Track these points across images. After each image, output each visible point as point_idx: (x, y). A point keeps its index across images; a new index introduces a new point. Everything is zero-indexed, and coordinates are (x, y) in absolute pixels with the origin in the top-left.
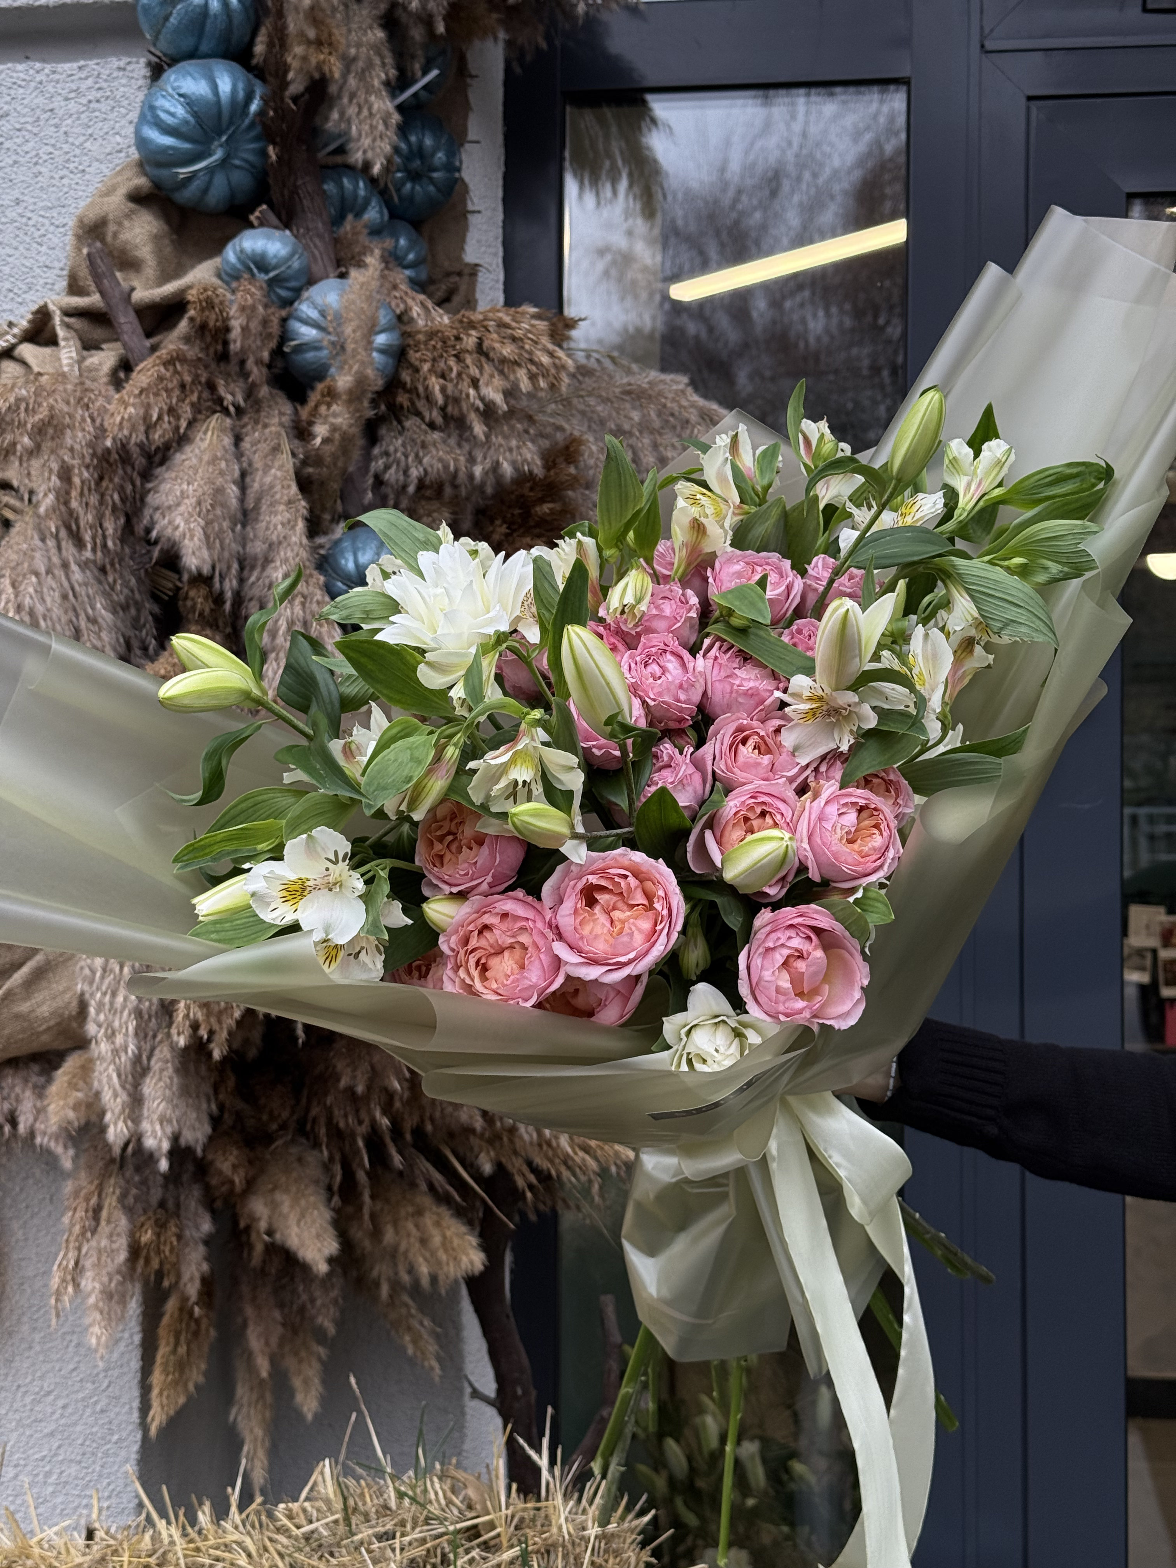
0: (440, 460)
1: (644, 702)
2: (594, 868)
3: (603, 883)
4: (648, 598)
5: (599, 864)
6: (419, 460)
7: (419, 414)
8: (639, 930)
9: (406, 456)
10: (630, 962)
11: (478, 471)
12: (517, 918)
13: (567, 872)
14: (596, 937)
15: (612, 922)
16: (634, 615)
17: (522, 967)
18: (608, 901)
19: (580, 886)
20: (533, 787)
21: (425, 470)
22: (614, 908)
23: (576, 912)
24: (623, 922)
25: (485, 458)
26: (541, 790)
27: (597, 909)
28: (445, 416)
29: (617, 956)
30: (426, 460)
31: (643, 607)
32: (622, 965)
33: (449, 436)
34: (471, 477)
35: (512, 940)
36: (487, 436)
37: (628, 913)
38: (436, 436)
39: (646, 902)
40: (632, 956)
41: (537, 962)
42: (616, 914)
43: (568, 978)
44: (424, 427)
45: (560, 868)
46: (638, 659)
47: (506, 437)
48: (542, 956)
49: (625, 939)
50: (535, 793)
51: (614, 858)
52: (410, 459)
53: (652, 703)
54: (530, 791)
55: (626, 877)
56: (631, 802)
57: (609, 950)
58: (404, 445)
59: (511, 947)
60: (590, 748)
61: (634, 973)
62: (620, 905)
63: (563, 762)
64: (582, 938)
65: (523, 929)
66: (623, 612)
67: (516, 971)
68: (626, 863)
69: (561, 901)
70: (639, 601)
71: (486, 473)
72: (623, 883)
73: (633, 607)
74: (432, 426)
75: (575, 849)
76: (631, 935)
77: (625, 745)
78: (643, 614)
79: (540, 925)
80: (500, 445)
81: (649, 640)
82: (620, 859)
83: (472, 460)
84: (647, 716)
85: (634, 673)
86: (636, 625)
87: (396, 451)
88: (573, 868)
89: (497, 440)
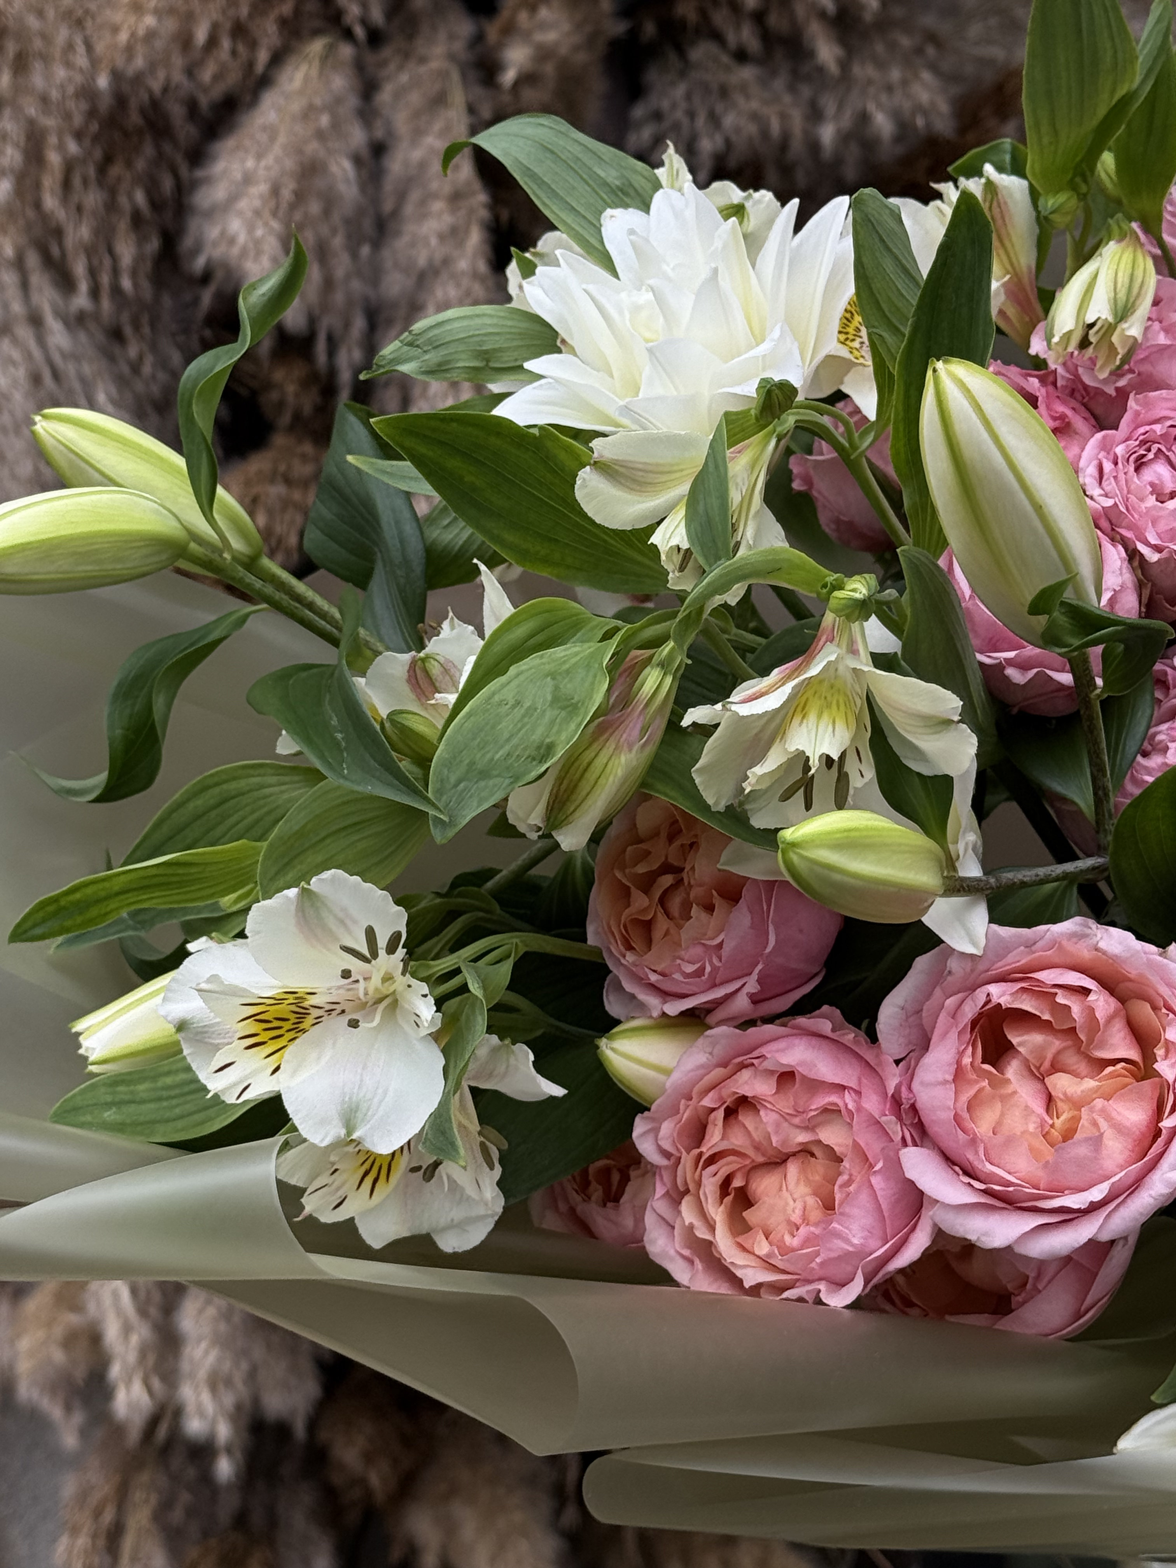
0: (755, 117)
1: (1133, 555)
2: (1002, 966)
3: (1027, 1005)
4: (1144, 307)
5: (1017, 959)
6: (714, 120)
7: (717, 37)
8: (1119, 1129)
9: (691, 115)
10: (1094, 1208)
11: (827, 134)
12: (816, 1086)
13: (939, 975)
14: (1010, 1141)
15: (1050, 1100)
16: (1112, 351)
17: (829, 1206)
18: (1040, 1051)
19: (970, 1010)
20: (852, 767)
21: (728, 142)
22: (1055, 1068)
23: (959, 1075)
24: (1077, 1104)
25: (840, 107)
26: (870, 774)
27: (1013, 1070)
28: (767, 37)
29: (1061, 1191)
30: (729, 120)
31: (1133, 329)
32: (1069, 1216)
33: (774, 73)
34: (814, 146)
35: (802, 1137)
36: (845, 65)
37: (1090, 1084)
38: (747, 73)
39: (1133, 1054)
40: (1097, 1194)
41: (864, 1197)
42: (1061, 1083)
43: (939, 1234)
44: (725, 59)
45: (922, 963)
46: (1120, 450)
47: (881, 65)
48: (877, 1181)
49: (1079, 1150)
50: (856, 782)
51: (1055, 944)
52: (701, 121)
53: (1153, 557)
54: (843, 779)
55: (1086, 992)
56: (1100, 797)
57: (1042, 1176)
58: (688, 97)
59: (806, 1152)
60: (999, 667)
61: (1105, 1237)
62: (1071, 1059)
63: (924, 707)
64: (974, 1141)
65: (831, 1112)
66: (1084, 343)
67: (816, 1214)
68: (1083, 952)
69: (924, 1044)
70: (1123, 313)
71: (844, 138)
72: (1076, 1010)
73: (1110, 328)
74: (741, 56)
75: (959, 917)
76: (1097, 1141)
77: (1085, 660)
78: (1134, 346)
79: (872, 1103)
80: (870, 82)
81: (1147, 405)
82: (1069, 946)
83: (815, 115)
84: (1140, 586)
85: (1110, 485)
86: (1117, 373)
87: (674, 106)
88: (953, 964)
89: (863, 71)
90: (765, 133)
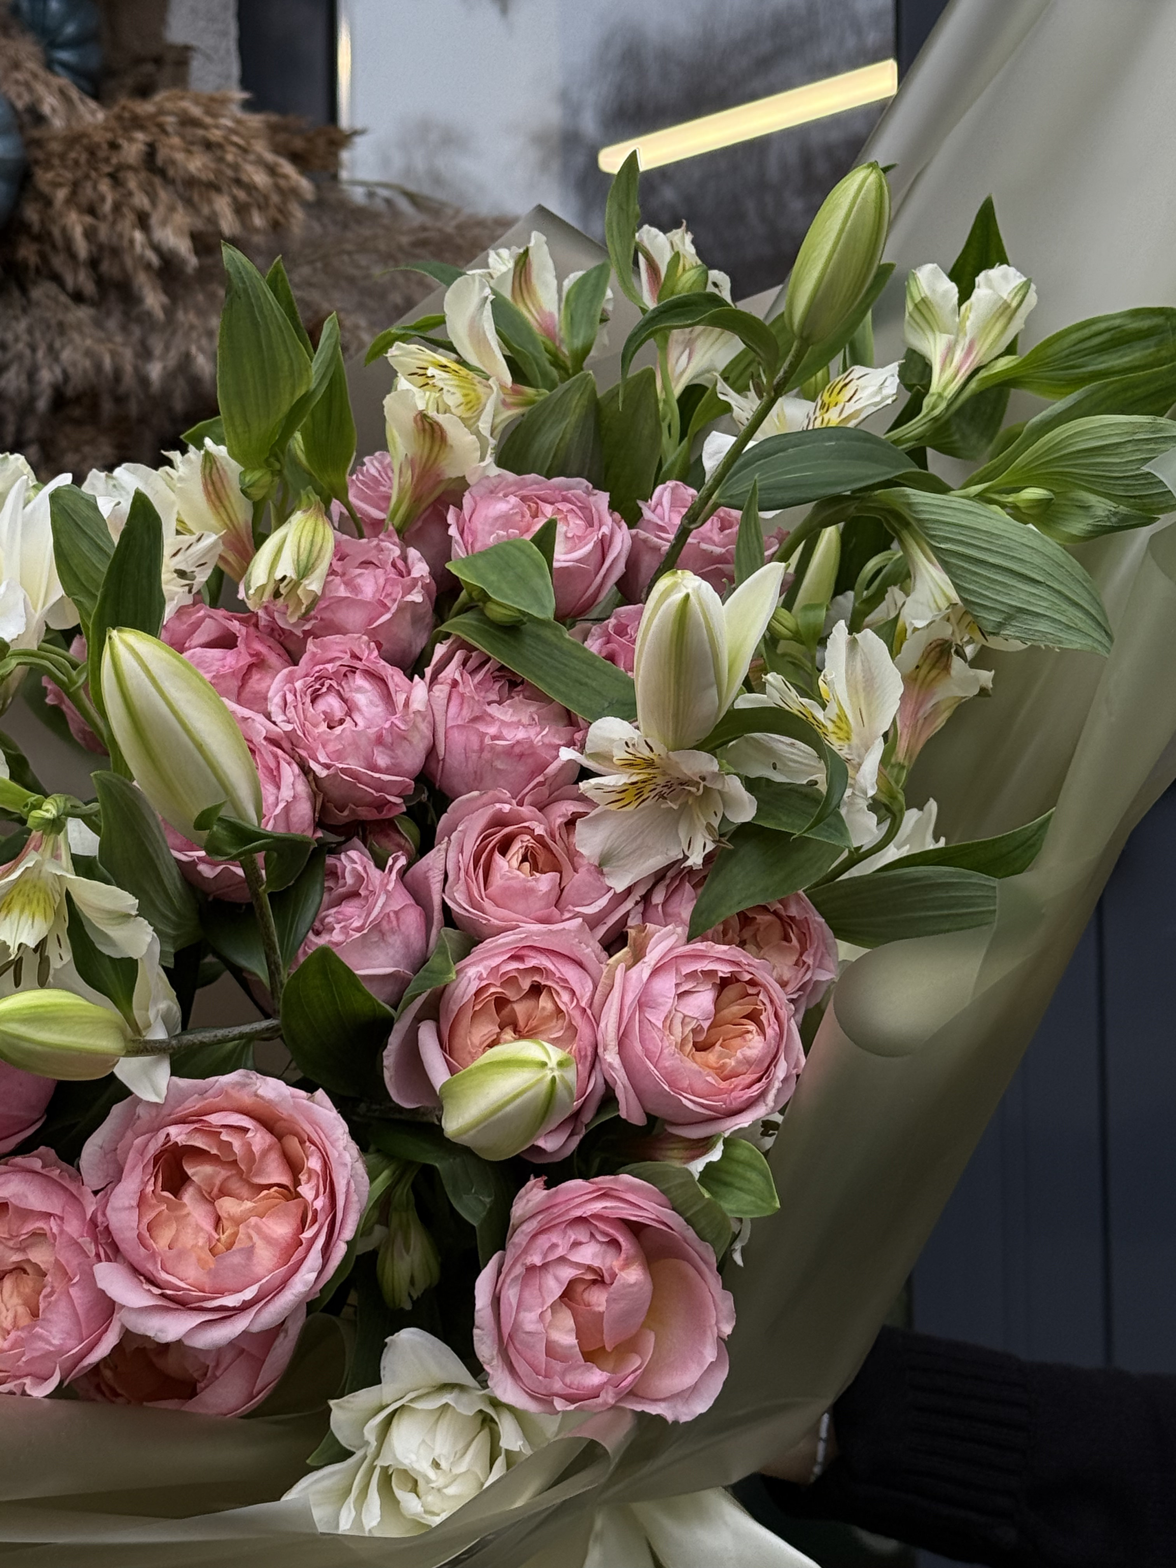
0: (88, 353)
1: (306, 770)
2: (180, 1112)
3: (199, 1142)
4: (322, 568)
5: (193, 1104)
6: (53, 353)
7: (57, 279)
8: (269, 1241)
9: (33, 349)
10: (245, 1306)
11: (155, 371)
12: (26, 1214)
13: (130, 1120)
14: (181, 1255)
15: (218, 1221)
16: (299, 602)
17: (35, 1314)
18: (210, 1179)
19: (154, 1147)
20: (52, 951)
21: (65, 373)
22: (223, 1192)
23: (142, 1201)
24: (238, 1222)
25: (167, 348)
26: (68, 957)
27: (188, 1196)
28: (100, 281)
29: (222, 1293)
30: (66, 355)
31: (314, 584)
32: (229, 1313)
33: (108, 314)
34: (144, 381)
35: (16, 1257)
36: (169, 312)
37: (249, 1205)
38: (82, 313)
39: (285, 1180)
40: (249, 1294)
41: (63, 1306)
42: (228, 1206)
43: (127, 1335)
44: (63, 298)
45: (117, 1110)
46: (299, 684)
47: (202, 313)
48: (72, 1291)
49: (235, 1259)
50: (56, 964)
51: (223, 1092)
52: (40, 354)
53: (322, 773)
54: (46, 964)
55: (246, 1130)
56: (273, 972)
57: (207, 1282)
58: (30, 331)
59: (19, 1269)
60: (193, 864)
61: (255, 1329)
62: (235, 1185)
63: (110, 904)
64: (153, 1255)
65: (38, 1236)
66: (277, 594)
67: (25, 1320)
68: (246, 1099)
69: (117, 1177)
70: (305, 571)
71: (170, 376)
72: (237, 1145)
73: (296, 584)
74: (78, 297)
75: (146, 1072)
76: (250, 1251)
77: (253, 862)
78: (315, 600)
79: (73, 1227)
80: (192, 327)
81: (324, 647)
82: (234, 1093)
83: (145, 353)
84: (314, 796)
85: (291, 713)
86: (305, 617)
87: (17, 339)
88: (140, 1110)
89: (185, 317)
90: (98, 367)
